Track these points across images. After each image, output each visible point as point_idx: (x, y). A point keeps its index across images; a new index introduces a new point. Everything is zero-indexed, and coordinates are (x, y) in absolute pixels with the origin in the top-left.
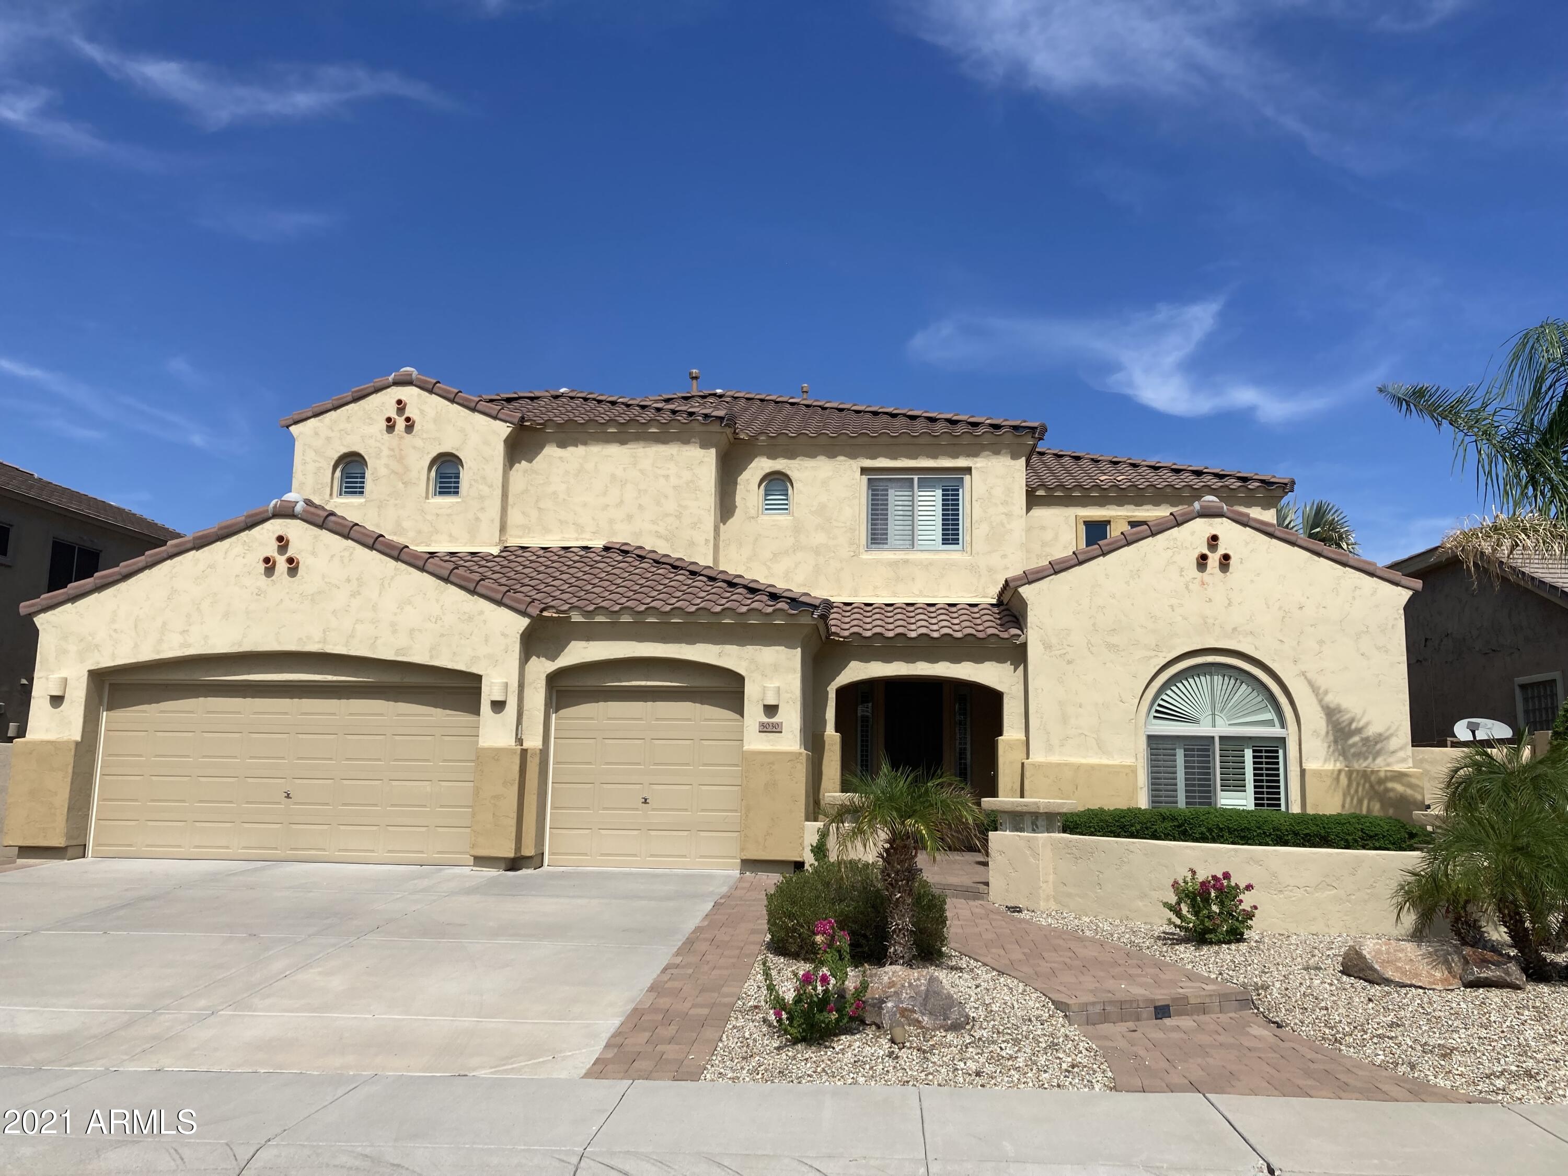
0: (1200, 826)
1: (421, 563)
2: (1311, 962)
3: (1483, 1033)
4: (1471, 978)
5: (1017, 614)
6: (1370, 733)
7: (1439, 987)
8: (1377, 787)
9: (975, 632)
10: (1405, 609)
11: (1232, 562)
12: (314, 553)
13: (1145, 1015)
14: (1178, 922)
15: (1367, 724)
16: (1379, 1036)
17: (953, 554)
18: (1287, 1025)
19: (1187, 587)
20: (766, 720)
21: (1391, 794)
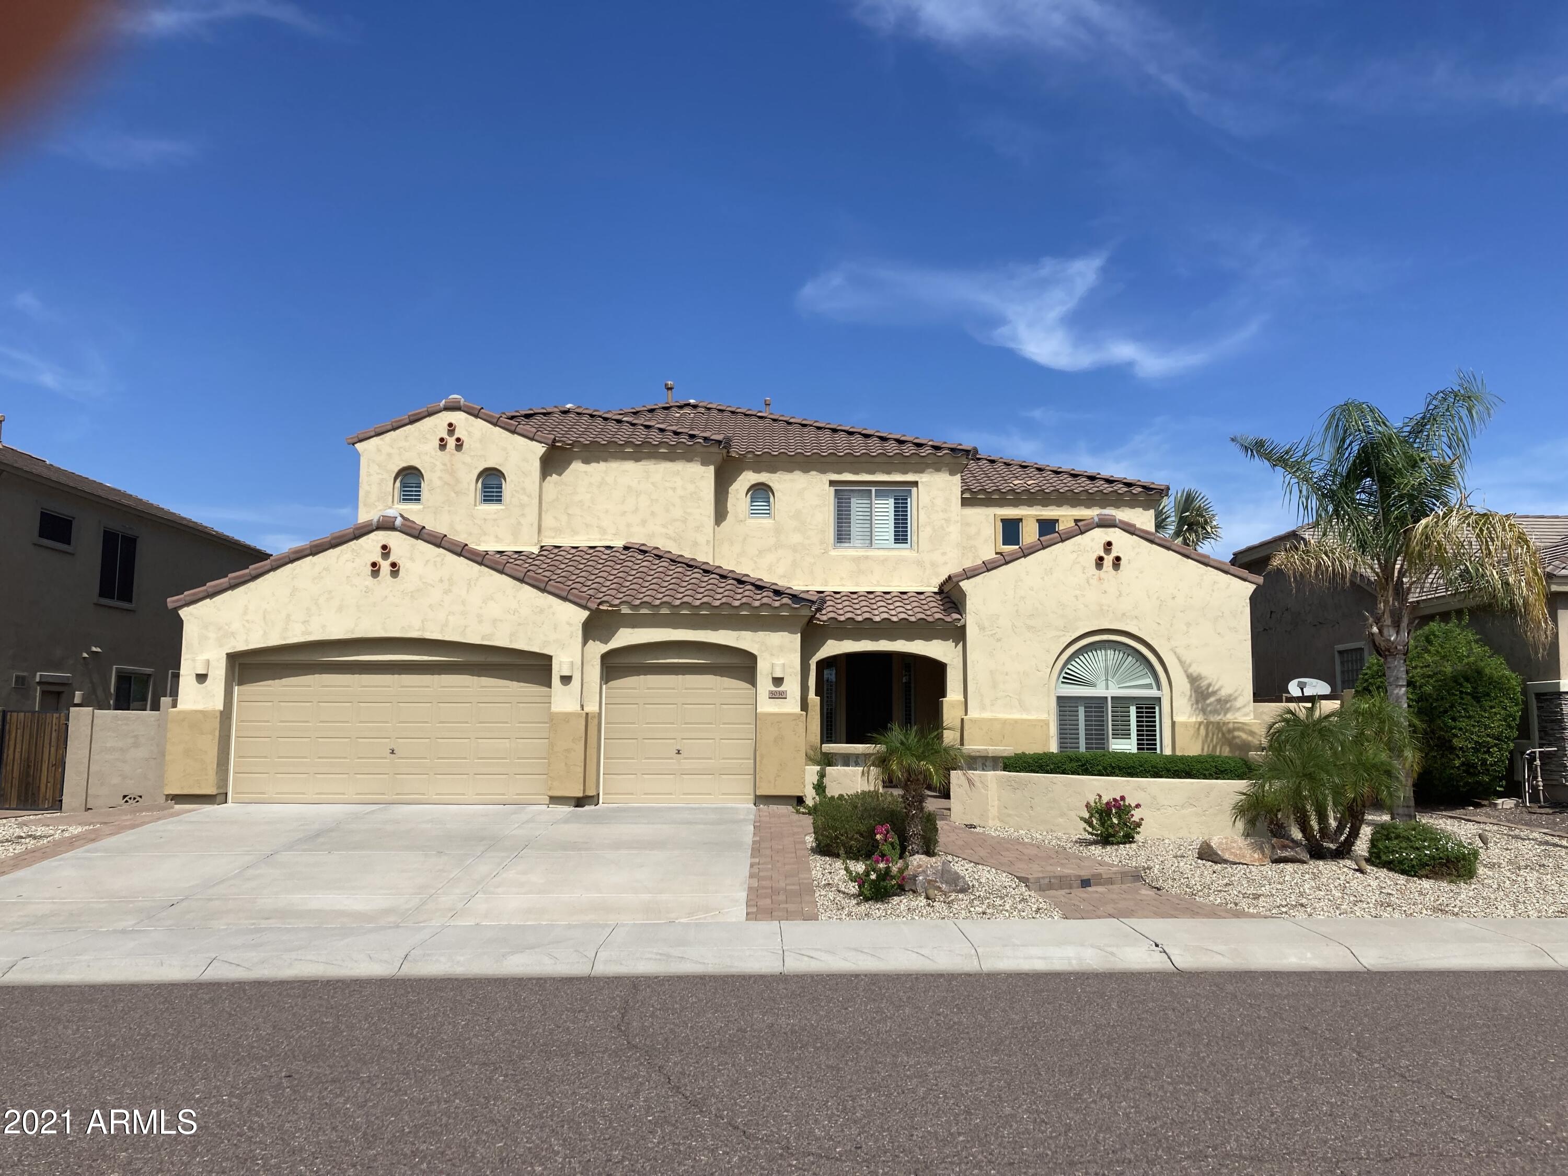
0: (1098, 765)
1: (501, 567)
2: (1178, 854)
3: (1279, 887)
4: (1276, 857)
5: (956, 601)
6: (1223, 694)
7: (1257, 864)
8: (1227, 735)
9: (925, 617)
10: (1251, 599)
11: (1122, 562)
12: (412, 559)
13: (1075, 885)
14: (1090, 830)
15: (1219, 690)
16: (1219, 891)
17: (902, 551)
18: (1164, 888)
19: (1088, 582)
20: (774, 689)
21: (1237, 741)
